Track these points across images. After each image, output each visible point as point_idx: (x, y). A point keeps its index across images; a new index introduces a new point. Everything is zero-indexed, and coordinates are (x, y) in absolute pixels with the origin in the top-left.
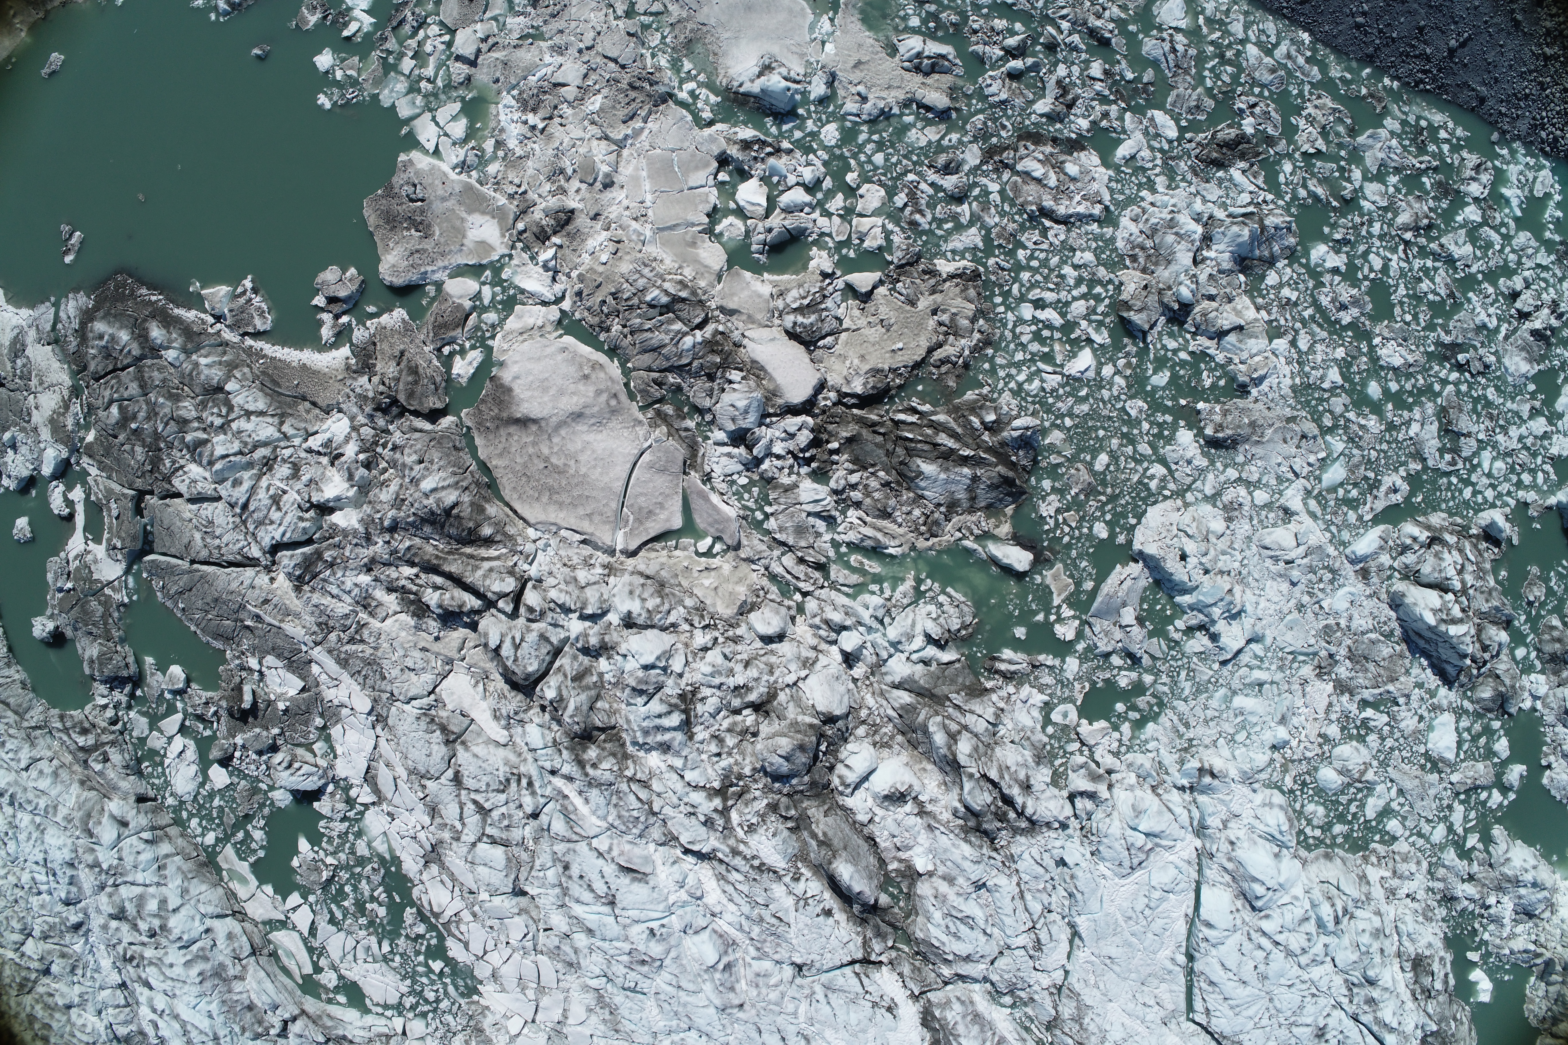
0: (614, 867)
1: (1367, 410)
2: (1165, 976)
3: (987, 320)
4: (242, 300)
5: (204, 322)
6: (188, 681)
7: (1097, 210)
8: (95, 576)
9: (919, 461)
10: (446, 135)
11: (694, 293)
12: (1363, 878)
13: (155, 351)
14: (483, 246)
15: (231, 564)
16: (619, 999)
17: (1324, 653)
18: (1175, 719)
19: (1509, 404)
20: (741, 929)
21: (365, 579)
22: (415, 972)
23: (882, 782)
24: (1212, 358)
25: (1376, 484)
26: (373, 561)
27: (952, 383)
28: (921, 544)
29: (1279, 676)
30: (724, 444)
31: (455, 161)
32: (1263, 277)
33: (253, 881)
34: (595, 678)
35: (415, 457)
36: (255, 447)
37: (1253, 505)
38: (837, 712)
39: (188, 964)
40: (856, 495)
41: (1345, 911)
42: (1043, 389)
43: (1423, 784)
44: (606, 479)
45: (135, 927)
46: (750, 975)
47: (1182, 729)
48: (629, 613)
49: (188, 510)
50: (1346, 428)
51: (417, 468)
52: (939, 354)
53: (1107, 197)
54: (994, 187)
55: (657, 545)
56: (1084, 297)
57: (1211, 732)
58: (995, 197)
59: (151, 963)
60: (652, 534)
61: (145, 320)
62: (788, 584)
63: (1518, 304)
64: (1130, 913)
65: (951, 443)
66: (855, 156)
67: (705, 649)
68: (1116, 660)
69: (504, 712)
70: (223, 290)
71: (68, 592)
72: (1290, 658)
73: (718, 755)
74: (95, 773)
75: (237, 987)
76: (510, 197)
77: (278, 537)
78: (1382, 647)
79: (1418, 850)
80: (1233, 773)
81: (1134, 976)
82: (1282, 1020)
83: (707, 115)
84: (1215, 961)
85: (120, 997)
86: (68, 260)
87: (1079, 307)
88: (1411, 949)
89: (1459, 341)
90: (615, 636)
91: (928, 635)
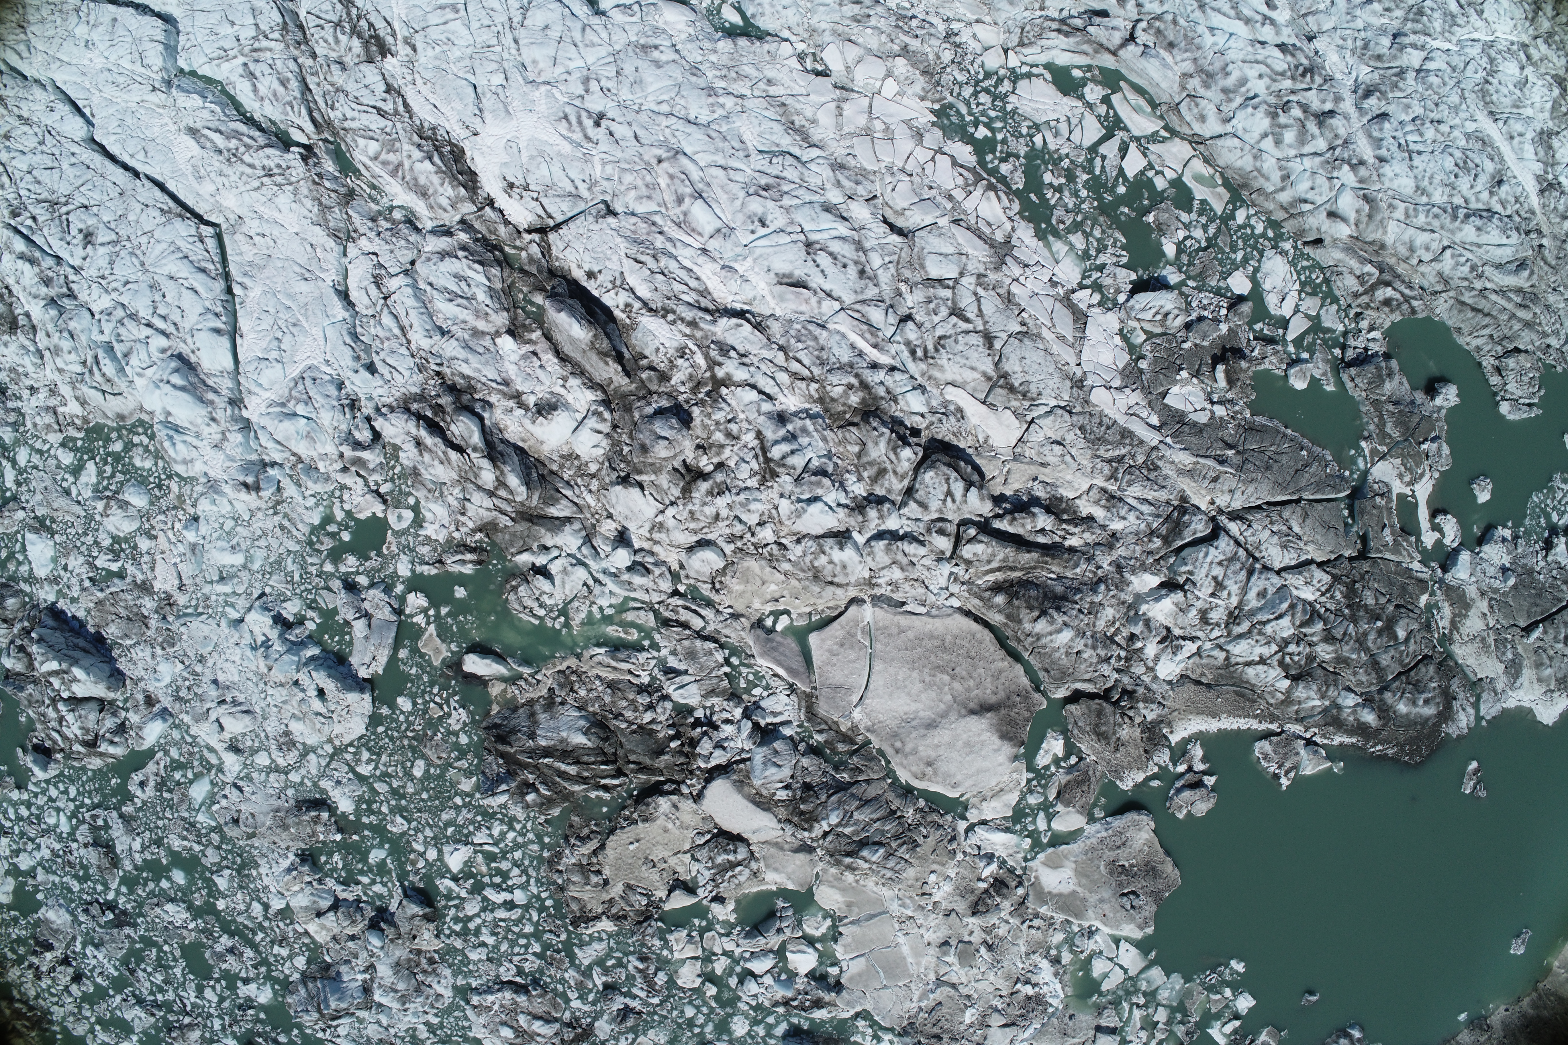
0: (813, 285)
1: (184, 854)
2: (250, 270)
3: (555, 883)
4: (1288, 765)
5: (1324, 736)
6: (1286, 376)
7: (475, 1000)
8: (1399, 461)
9: (590, 744)
10: (1111, 959)
11: (838, 863)
12: (83, 403)
13: (1368, 701)
14: (1054, 865)
15: (1259, 507)
16: (786, 142)
17: (171, 618)
18: (295, 532)
20: (674, 242)
21: (1116, 525)
22: (1004, 120)
23: (563, 423)
25: (161, 786)
26: (1111, 547)
27: (576, 819)
28: (572, 662)
29: (207, 589)
30: (782, 724)
31: (1097, 937)
32: (309, 962)
33: (1187, 180)
34: (865, 474)
35: (1085, 656)
36: (1249, 632)
37: (267, 750)
38: (619, 488)
39: (1243, 82)
40: (643, 699)
41: (91, 372)
42: (488, 828)
43: (49, 504)
44: (892, 670)
45: (1305, 108)
46: (657, 195)
47: (286, 523)
48: (842, 550)
49: (1312, 552)
50: (199, 835)
51: (1081, 647)
52: (594, 844)
53: (469, 1012)
54: (576, 1004)
55: (828, 613)
56: (470, 919)
57: (258, 525)
58: (573, 995)
59: (1282, 74)
60: (835, 624)
61: (1384, 725)
62: (694, 599)
63: (71, 971)
64: (295, 331)
65: (563, 767)
66: (712, 1010)
67: (762, 523)
69: (952, 419)
70: (1308, 772)
71: (1426, 440)
72: (200, 610)
73: (729, 421)
74: (1371, 262)
75: (1188, 67)
76: (1037, 916)
77: (1212, 550)
78: (118, 633)
79: (38, 437)
80: (227, 489)
81: (279, 264)
82: (128, 245)
83: (861, 1023)
84: (204, 295)
85: (1312, 24)
86: (1474, 765)
87: (471, 908)
88: (22, 339)
89: (116, 931)
90: (853, 523)
91: (548, 577)
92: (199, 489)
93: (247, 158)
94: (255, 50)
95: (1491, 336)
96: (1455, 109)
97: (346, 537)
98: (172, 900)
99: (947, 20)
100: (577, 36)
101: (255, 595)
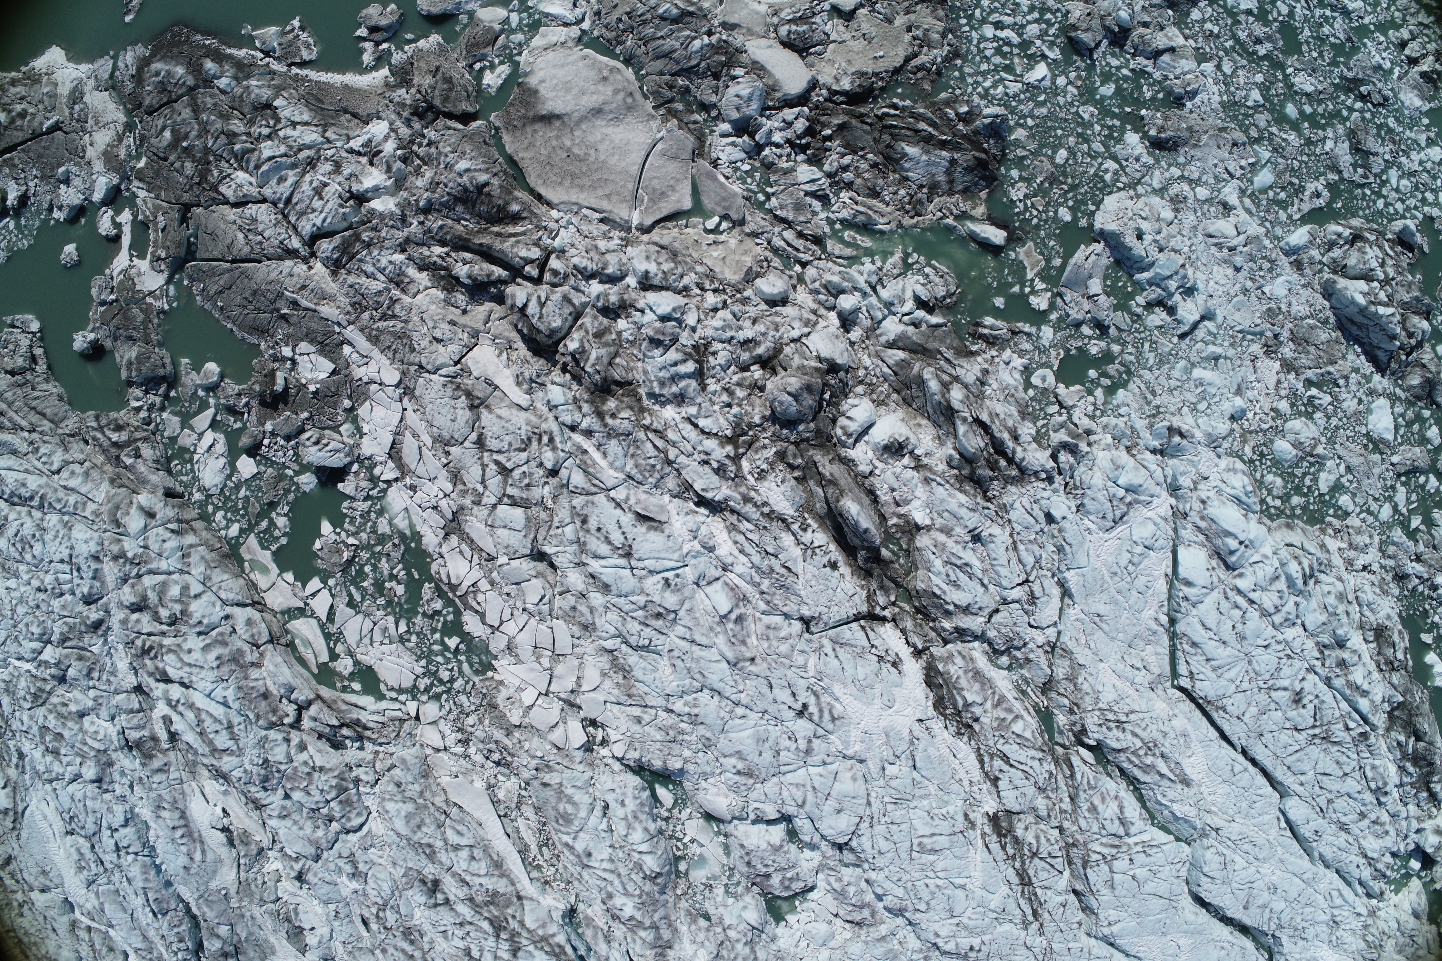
0: (631, 515)
2: (1150, 637)
3: (955, 36)
4: (290, 36)
5: (254, 57)
6: (222, 376)
8: (138, 287)
9: (903, 145)
11: (700, 9)
12: (1323, 546)
13: (208, 82)
16: (633, 659)
17: (1269, 334)
18: (1143, 386)
19: (1408, 133)
20: (752, 582)
21: (399, 257)
22: (431, 652)
23: (880, 434)
24: (1150, 75)
25: (1300, 190)
26: (408, 240)
27: (927, 87)
28: (907, 221)
29: (1231, 352)
30: (728, 135)
32: (1188, 14)
33: (274, 569)
34: (614, 337)
35: (449, 149)
36: (300, 150)
37: (1196, 200)
38: (839, 361)
39: (206, 648)
40: (848, 176)
41: (1312, 569)
43: (1367, 462)
44: (622, 164)
45: (156, 617)
46: (760, 628)
47: (1150, 396)
48: (647, 272)
49: (232, 214)
50: (1270, 140)
51: (451, 156)
52: (914, 62)
55: (670, 225)
56: (1036, 21)
57: (1176, 400)
59: (170, 651)
60: (665, 213)
61: (199, 58)
62: (788, 256)
64: (1115, 569)
65: (930, 130)
67: (715, 310)
68: (1086, 330)
69: (527, 376)
70: (273, 29)
71: (111, 303)
72: (1240, 336)
73: (729, 405)
74: (126, 467)
75: (254, 673)
77: (318, 223)
78: (1320, 333)
79: (1369, 526)
80: (1199, 435)
81: (1121, 636)
82: (1261, 684)
84: (1196, 620)
85: (135, 702)
86: (128, 19)
87: (1033, 29)
88: (1372, 618)
89: (1360, 76)
90: (633, 295)
91: (917, 299)
93: (1139, 744)
94: (1116, 847)
95: (34, 389)
96: (21, 600)
99: (466, 756)
100: (810, 796)
101: (1188, 338)
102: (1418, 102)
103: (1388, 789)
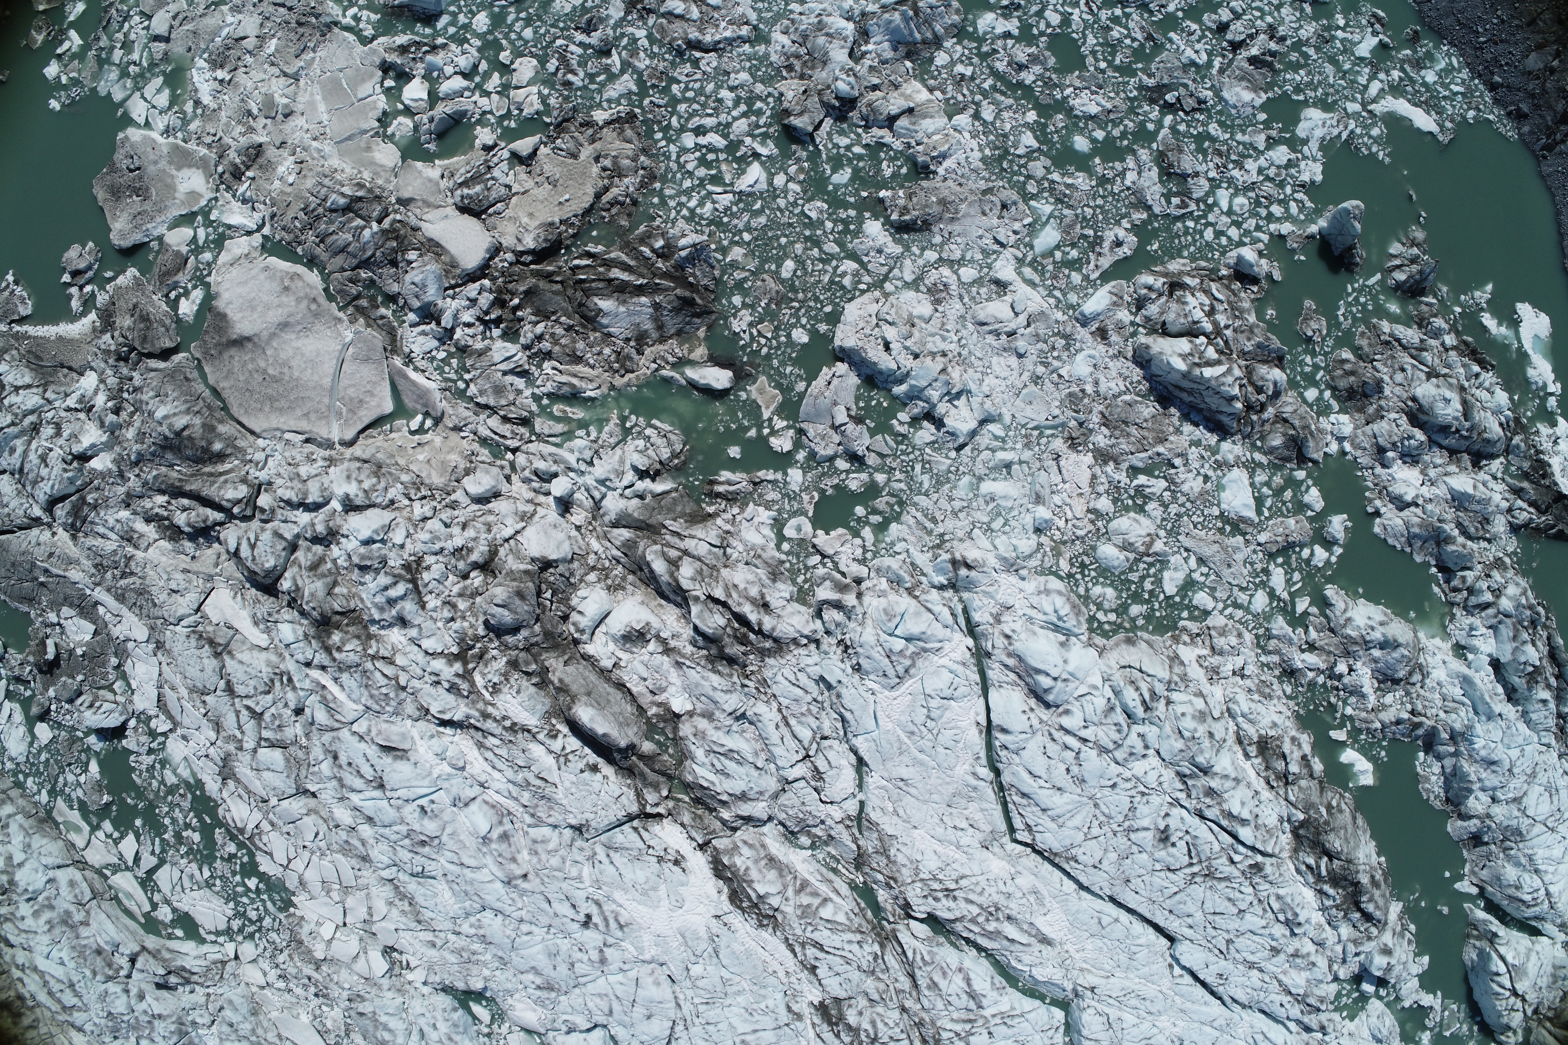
0: (375, 747)
1: (1072, 169)
2: (970, 794)
3: (650, 157)
4: (7, 293)
7: (745, 31)
9: (596, 300)
10: (153, 107)
11: (372, 191)
12: (1175, 659)
14: (194, 195)
15: (21, 528)
16: (412, 886)
17: (1073, 424)
18: (919, 515)
19: (1239, 137)
20: (511, 797)
21: (124, 514)
23: (618, 623)
24: (889, 147)
25: (1097, 241)
26: (129, 495)
27: (624, 223)
28: (619, 381)
29: (1027, 455)
30: (418, 324)
31: (162, 127)
32: (931, 60)
34: (329, 565)
35: (151, 394)
36: (24, 417)
37: (961, 284)
39: (36, 914)
40: (546, 345)
41: (1153, 693)
43: (1225, 549)
44: (316, 378)
46: (529, 844)
47: (929, 525)
48: (348, 497)
51: (151, 401)
52: (606, 198)
53: (753, 17)
54: (641, 33)
55: (374, 433)
56: (744, 115)
57: (963, 524)
58: (643, 42)
60: (366, 421)
62: (498, 445)
63: (1229, 36)
64: (911, 727)
65: (625, 276)
66: (506, 36)
67: (425, 519)
68: (841, 465)
69: (261, 616)
72: (1036, 433)
73: (453, 619)
75: (83, 932)
76: (209, 146)
77: (49, 490)
78: (1141, 408)
79: (1240, 622)
80: (993, 561)
81: (935, 797)
82: (1115, 827)
83: (369, 32)
84: (1021, 770)
87: (741, 126)
88: (1252, 731)
89: (1166, 81)
90: (338, 520)
91: (635, 469)
92: (1034, 562)
93: (975, 910)
94: (970, 1021)
97: (860, 511)
98: (1092, 118)
99: (289, 991)
100: (616, 1006)
101: (968, 449)
102: (1247, 96)
103: (1301, 919)
